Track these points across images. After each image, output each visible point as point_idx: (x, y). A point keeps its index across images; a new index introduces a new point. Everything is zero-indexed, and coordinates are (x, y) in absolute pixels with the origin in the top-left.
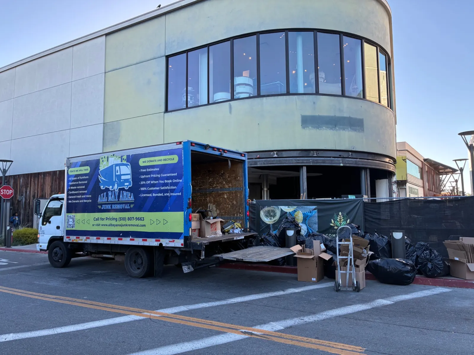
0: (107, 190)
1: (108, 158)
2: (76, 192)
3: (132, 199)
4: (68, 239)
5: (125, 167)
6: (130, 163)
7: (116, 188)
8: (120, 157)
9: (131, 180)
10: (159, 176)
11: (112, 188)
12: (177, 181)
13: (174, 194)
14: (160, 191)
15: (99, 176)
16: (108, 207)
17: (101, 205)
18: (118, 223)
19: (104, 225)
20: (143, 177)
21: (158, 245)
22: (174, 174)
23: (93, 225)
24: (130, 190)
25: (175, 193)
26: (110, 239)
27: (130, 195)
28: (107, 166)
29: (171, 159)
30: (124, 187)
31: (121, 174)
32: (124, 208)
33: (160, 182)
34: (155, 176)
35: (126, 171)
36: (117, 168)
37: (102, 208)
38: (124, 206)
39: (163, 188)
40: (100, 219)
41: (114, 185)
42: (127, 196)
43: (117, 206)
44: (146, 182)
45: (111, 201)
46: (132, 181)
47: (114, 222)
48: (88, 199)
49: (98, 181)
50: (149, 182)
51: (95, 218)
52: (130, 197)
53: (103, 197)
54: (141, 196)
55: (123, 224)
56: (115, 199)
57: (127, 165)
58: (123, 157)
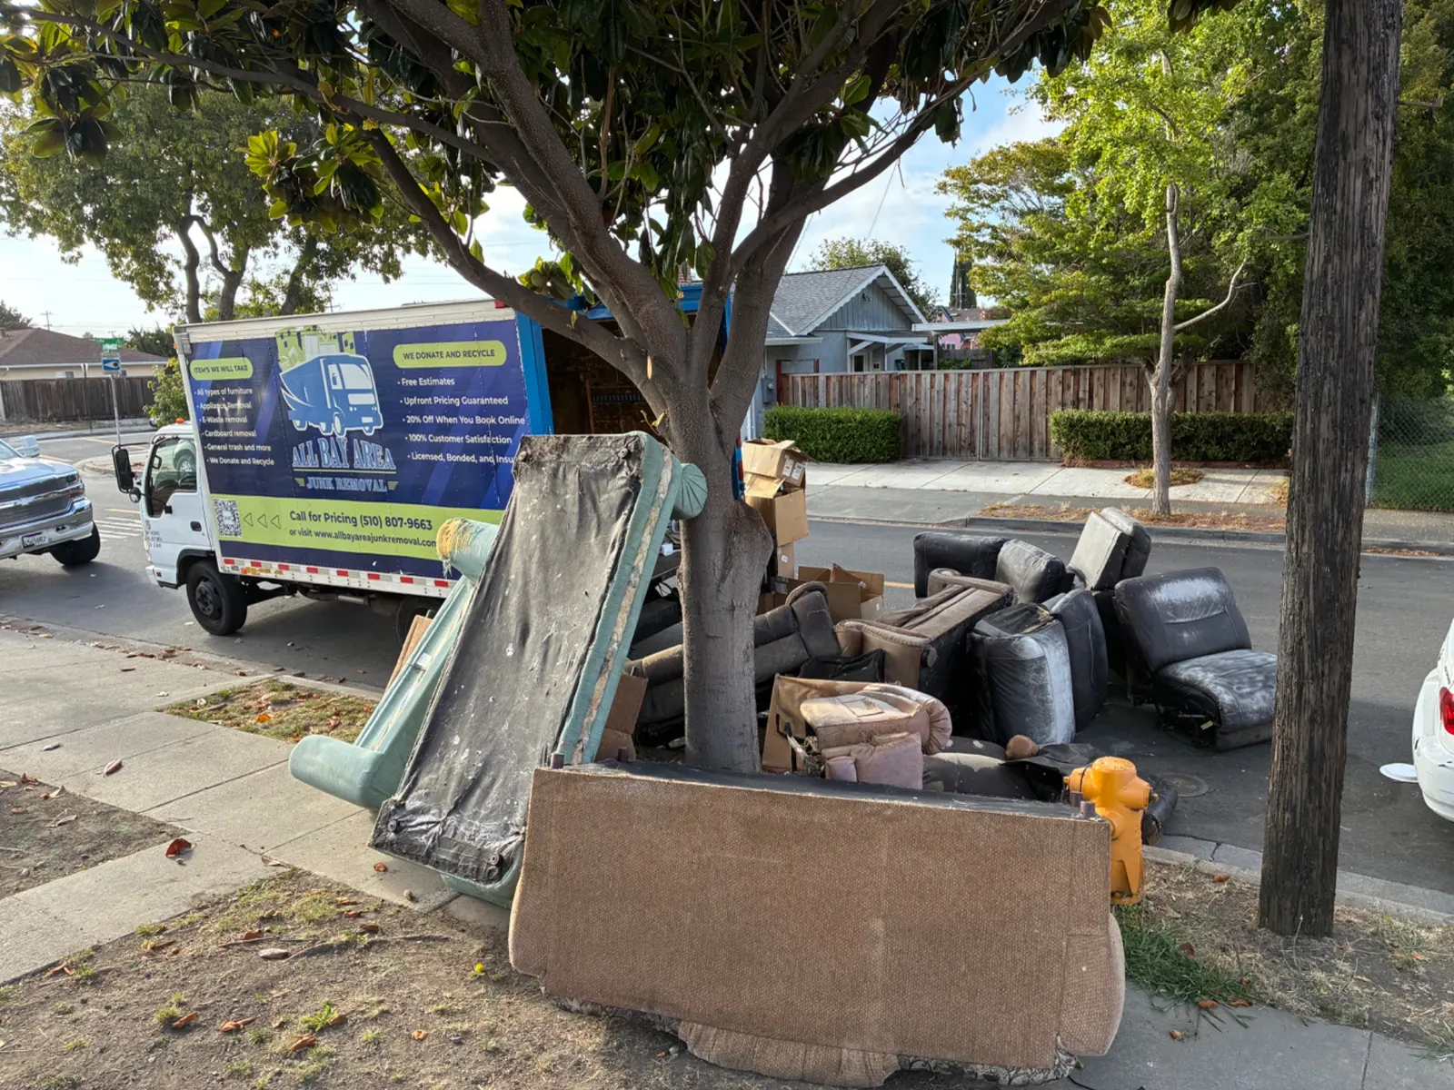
0: (313, 434)
1: (299, 336)
2: (226, 434)
3: (387, 464)
4: (231, 566)
5: (354, 367)
6: (367, 357)
7: (339, 430)
8: (335, 337)
9: (378, 409)
10: (457, 402)
11: (328, 429)
12: (512, 420)
13: (506, 459)
14: (467, 449)
15: (283, 391)
16: (325, 483)
17: (305, 475)
18: (361, 530)
19: (324, 535)
20: (411, 401)
22: (500, 401)
23: (293, 533)
24: (379, 438)
26: (345, 574)
27: (381, 453)
28: (301, 362)
29: (484, 353)
30: (362, 428)
31: (347, 387)
32: (370, 490)
33: (462, 419)
34: (444, 401)
35: (358, 379)
36: (333, 369)
37: (309, 486)
38: (370, 485)
39: (473, 440)
40: (308, 517)
41: (333, 421)
42: (372, 455)
43: (349, 484)
44: (421, 418)
45: (331, 468)
46: (381, 412)
47: (347, 528)
48: (262, 455)
49: (283, 407)
50: (430, 419)
51: (293, 512)
52: (383, 457)
53: (307, 453)
54: (413, 458)
55: (375, 534)
56: (341, 462)
57: (358, 363)
58: (344, 338)
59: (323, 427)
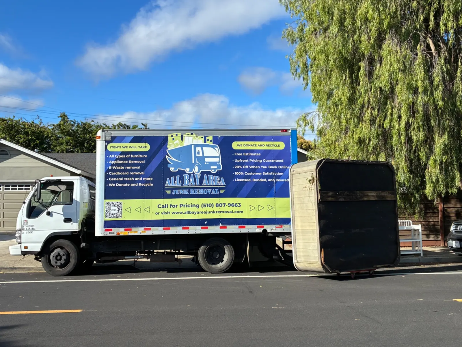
0: (181, 173)
1: (182, 136)
2: (124, 174)
3: (222, 183)
4: (108, 232)
5: (210, 148)
6: (218, 145)
7: (197, 171)
8: (202, 138)
9: (220, 163)
10: (261, 161)
11: (191, 170)
12: (284, 167)
13: (280, 180)
14: (263, 177)
15: (167, 156)
16: (184, 192)
17: (172, 189)
18: (200, 209)
19: (177, 213)
20: (238, 161)
21: (261, 231)
22: (280, 161)
23: (157, 214)
24: (218, 174)
25: (282, 179)
26: (187, 228)
27: (219, 179)
28: (180, 146)
29: (275, 146)
30: (211, 170)
31: (205, 155)
32: (209, 193)
33: (262, 167)
34: (254, 161)
35: (212, 153)
36: (199, 149)
37: (173, 193)
38: (210, 192)
39: (266, 174)
40: (169, 206)
41: (194, 168)
42: (214, 180)
43: (198, 192)
44: (242, 167)
45: (188, 186)
46: (222, 164)
47: (194, 209)
48: (146, 182)
49: (165, 162)
50: (246, 167)
51: (161, 205)
52: (220, 181)
53: (175, 180)
54: (236, 181)
55: (209, 211)
56: (195, 183)
57: (213, 147)
58: (207, 138)
59: (187, 170)
